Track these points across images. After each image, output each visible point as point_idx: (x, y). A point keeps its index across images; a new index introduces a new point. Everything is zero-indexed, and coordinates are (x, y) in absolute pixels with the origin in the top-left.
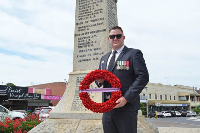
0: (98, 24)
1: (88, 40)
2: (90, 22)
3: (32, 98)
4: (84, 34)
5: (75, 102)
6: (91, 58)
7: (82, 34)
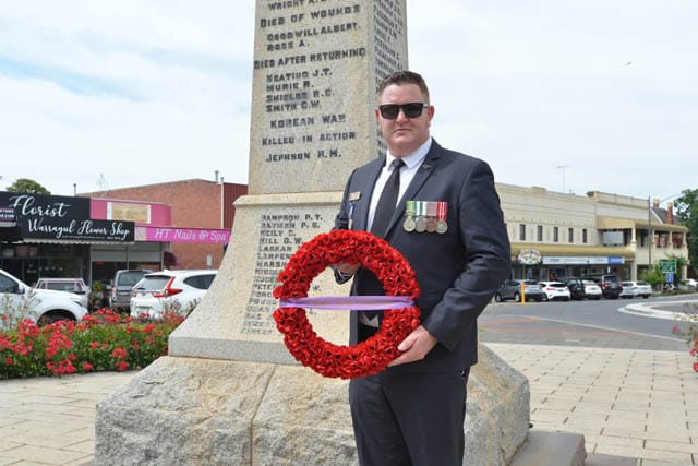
0: (336, 29)
1: (301, 86)
2: (307, 18)
3: (104, 237)
4: (287, 60)
5: (257, 302)
6: (313, 148)
7: (281, 62)
